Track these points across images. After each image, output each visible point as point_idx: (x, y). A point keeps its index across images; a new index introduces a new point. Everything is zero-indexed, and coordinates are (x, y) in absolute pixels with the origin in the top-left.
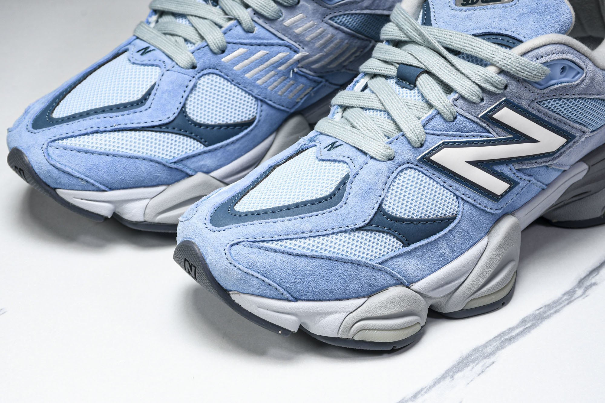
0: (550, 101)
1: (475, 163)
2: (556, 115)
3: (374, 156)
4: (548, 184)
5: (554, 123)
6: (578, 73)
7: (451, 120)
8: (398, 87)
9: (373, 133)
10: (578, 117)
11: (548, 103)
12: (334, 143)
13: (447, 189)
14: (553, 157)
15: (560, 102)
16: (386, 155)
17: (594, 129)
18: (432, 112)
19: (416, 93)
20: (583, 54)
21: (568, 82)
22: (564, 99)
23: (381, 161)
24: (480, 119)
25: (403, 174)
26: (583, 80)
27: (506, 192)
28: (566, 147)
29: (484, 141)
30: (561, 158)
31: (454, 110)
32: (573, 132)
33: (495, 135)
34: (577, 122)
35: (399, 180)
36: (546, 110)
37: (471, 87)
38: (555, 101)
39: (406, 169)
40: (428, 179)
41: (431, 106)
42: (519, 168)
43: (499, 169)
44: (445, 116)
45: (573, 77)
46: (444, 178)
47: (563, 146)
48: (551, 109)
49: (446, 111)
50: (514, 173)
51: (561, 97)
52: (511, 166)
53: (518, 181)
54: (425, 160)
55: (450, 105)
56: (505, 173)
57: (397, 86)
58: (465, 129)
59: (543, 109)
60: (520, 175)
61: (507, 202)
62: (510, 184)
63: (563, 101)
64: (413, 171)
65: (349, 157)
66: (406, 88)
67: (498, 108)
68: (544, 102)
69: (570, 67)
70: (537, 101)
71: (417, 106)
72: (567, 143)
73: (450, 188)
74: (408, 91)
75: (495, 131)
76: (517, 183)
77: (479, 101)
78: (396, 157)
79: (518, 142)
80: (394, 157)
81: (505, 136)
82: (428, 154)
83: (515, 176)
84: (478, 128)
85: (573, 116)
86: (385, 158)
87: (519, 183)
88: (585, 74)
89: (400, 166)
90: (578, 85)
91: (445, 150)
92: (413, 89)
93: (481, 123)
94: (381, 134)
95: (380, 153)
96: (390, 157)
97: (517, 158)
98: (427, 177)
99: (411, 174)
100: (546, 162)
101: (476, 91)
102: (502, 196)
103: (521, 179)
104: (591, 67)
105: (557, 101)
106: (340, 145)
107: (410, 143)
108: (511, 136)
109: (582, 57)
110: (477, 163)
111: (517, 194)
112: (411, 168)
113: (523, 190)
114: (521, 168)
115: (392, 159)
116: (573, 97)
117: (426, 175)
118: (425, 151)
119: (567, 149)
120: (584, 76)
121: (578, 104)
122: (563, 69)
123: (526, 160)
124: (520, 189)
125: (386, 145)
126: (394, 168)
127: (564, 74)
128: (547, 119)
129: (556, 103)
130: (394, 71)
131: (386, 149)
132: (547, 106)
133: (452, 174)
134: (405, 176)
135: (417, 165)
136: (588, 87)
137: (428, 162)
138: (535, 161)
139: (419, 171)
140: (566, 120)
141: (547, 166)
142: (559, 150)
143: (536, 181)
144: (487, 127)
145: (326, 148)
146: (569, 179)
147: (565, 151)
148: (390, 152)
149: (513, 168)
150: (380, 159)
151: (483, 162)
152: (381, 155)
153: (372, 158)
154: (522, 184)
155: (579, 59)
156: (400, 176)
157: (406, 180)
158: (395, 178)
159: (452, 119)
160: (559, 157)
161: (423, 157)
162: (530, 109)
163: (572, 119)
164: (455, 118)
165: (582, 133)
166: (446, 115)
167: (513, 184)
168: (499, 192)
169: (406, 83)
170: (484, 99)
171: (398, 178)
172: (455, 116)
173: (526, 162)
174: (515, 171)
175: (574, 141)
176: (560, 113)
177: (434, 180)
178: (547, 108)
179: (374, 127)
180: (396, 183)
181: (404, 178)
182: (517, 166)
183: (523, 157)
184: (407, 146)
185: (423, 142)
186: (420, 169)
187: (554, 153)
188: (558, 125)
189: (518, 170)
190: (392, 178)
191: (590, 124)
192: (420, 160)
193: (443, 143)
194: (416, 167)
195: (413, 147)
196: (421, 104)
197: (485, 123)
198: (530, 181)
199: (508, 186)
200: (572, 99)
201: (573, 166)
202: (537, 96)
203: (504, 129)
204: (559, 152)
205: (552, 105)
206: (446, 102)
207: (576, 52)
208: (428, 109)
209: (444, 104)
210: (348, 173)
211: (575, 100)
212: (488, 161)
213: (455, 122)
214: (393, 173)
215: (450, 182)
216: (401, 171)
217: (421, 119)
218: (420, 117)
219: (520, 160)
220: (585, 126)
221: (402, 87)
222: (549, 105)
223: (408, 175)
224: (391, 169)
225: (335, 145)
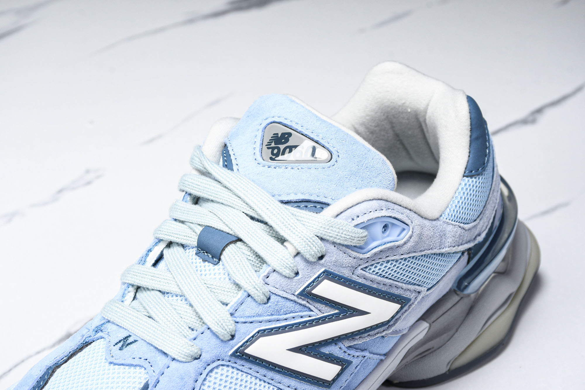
0: (377, 265)
1: (299, 350)
2: (385, 280)
3: (176, 357)
4: (387, 353)
5: (384, 289)
6: (404, 230)
7: (264, 302)
8: (199, 260)
9: (174, 326)
10: (410, 277)
11: (375, 267)
12: (127, 338)
13: (269, 383)
14: (387, 326)
15: (389, 265)
16: (190, 354)
17: (430, 286)
18: (241, 295)
19: (221, 270)
20: (406, 208)
21: (394, 242)
22: (392, 260)
23: (186, 362)
24: (297, 296)
25: (213, 374)
26: (411, 237)
27: (339, 375)
28: (401, 313)
29: (306, 322)
30: (396, 325)
31: (267, 290)
32: (407, 295)
33: (318, 312)
34: (410, 283)
35: (210, 381)
36: (373, 276)
37: (284, 259)
38: (382, 265)
39: (217, 367)
40: (245, 375)
41: (238, 286)
42: (350, 345)
43: (326, 350)
44: (256, 298)
45: (399, 235)
46: (263, 371)
47: (397, 312)
48: (379, 274)
49: (256, 292)
50: (345, 352)
51: (388, 259)
52: (340, 345)
53: (351, 359)
54: (238, 354)
55: (262, 284)
56: (334, 353)
57: (198, 258)
58: (282, 311)
59: (370, 275)
60: (352, 352)
61: (340, 385)
62: (342, 365)
63: (392, 264)
64: (225, 368)
65: (146, 360)
66: (209, 262)
67: (317, 281)
68: (370, 267)
69: (393, 224)
70: (362, 267)
71: (223, 289)
72: (401, 308)
73: (271, 382)
74: (211, 265)
75: (317, 308)
76: (349, 363)
77: (294, 275)
78: (203, 355)
79: (345, 317)
80: (200, 356)
81: (329, 312)
82: (241, 346)
83: (346, 354)
84: (298, 307)
85: (404, 278)
86: (190, 358)
87: (352, 362)
88: (411, 230)
89: (209, 365)
90: (405, 243)
91: (261, 339)
92: (217, 264)
93: (300, 301)
94: (185, 326)
95: (183, 353)
96: (196, 356)
97: (346, 335)
98: (243, 373)
99: (223, 372)
100: (381, 333)
101: (289, 263)
102: (334, 380)
103: (353, 356)
104: (417, 220)
105: (385, 265)
106: (135, 341)
107: (217, 337)
108: (337, 311)
109: (406, 210)
110: (301, 349)
111: (352, 374)
112: (222, 365)
113: (358, 368)
114: (352, 344)
115: (199, 358)
116: (402, 257)
117: (242, 371)
118: (237, 344)
119: (403, 314)
120: (410, 233)
121: (409, 264)
122: (385, 227)
123: (357, 335)
124: (354, 368)
125: (190, 343)
126: (202, 368)
127: (388, 232)
128: (375, 286)
129: (383, 266)
130: (193, 240)
131: (190, 347)
132: (374, 271)
133: (272, 365)
134: (217, 376)
135: (229, 361)
136: (417, 243)
137: (243, 355)
138: (368, 334)
139: (233, 368)
140: (397, 283)
141: (383, 337)
142: (393, 317)
143: (372, 355)
144: (308, 305)
145: (116, 344)
146: (409, 342)
147: (400, 317)
148: (194, 350)
149: (342, 346)
150: (184, 360)
151: (307, 346)
152: (185, 355)
153: (174, 359)
154: (355, 361)
155: (402, 214)
156: (210, 376)
157: (217, 381)
158: (205, 380)
159: (265, 300)
160: (394, 324)
161: (236, 351)
162: (355, 278)
163: (404, 280)
164: (269, 299)
165: (417, 294)
166: (258, 296)
167: (344, 364)
168: (329, 377)
169: (208, 256)
170: (299, 272)
171: (207, 380)
172: (268, 297)
173: (357, 337)
174: (346, 350)
175: (409, 304)
176: (390, 277)
177: (252, 375)
178: (374, 273)
179: (176, 318)
180: (207, 386)
181: (216, 378)
182: (347, 343)
183: (352, 333)
184: (214, 341)
185: (233, 334)
186: (234, 365)
187: (389, 321)
188: (388, 291)
189: (350, 347)
190: (200, 381)
191: (425, 282)
192: (234, 355)
193: (258, 332)
194: (228, 363)
195: (222, 341)
196: (228, 286)
197: (303, 300)
198: (364, 357)
199: (340, 367)
200: (402, 259)
201: (412, 328)
202: (360, 262)
203: (326, 305)
204: (394, 320)
205: (380, 269)
206: (256, 281)
207: (396, 207)
208: (237, 291)
209: (254, 284)
210: (147, 382)
211: (404, 260)
212: (313, 344)
213: (269, 304)
214: (201, 374)
215: (271, 374)
216: (211, 371)
217: (229, 306)
218: (228, 302)
219: (350, 337)
220: (419, 285)
221: (204, 261)
222: (377, 270)
223: (219, 374)
224: (199, 370)
225: (129, 342)
